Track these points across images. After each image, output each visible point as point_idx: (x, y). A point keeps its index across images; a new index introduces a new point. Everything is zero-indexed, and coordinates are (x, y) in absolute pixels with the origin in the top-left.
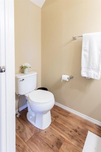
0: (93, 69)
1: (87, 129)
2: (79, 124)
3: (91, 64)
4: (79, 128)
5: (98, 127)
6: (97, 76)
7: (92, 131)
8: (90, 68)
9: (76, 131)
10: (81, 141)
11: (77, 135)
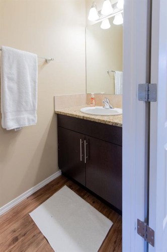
0: (26, 111)
1: (26, 215)
2: (9, 226)
3: (24, 104)
4: (14, 231)
5: (32, 197)
6: (33, 121)
7: (31, 209)
8: (23, 110)
9: (16, 239)
10: (34, 236)
11: (23, 241)
